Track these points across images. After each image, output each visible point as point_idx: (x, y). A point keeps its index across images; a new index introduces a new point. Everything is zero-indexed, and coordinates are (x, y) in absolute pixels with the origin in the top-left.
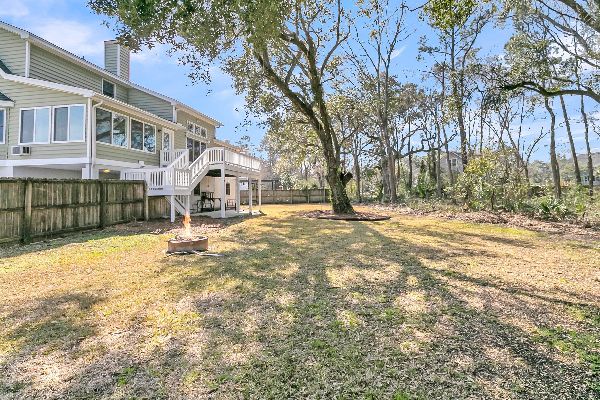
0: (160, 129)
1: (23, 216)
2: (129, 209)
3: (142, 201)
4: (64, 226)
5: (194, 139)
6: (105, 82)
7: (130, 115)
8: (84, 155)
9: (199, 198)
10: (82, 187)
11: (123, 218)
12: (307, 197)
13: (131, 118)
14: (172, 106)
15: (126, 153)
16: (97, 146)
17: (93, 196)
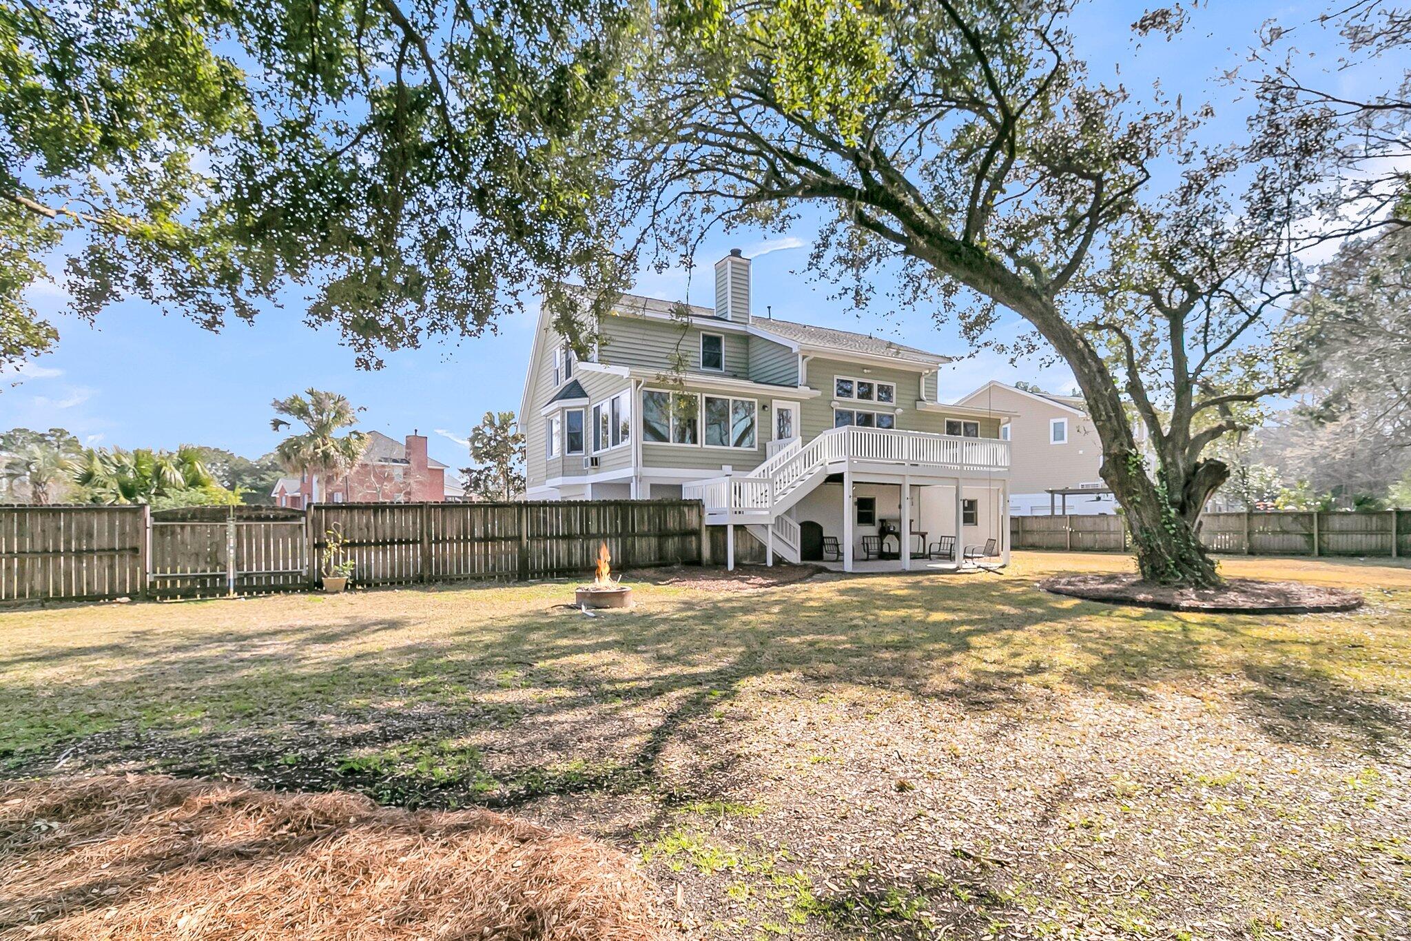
0: (765, 402)
1: (520, 546)
2: (672, 545)
3: (696, 533)
4: (570, 563)
5: (855, 410)
6: (704, 336)
7: (702, 391)
8: (627, 464)
9: (871, 531)
10: (594, 512)
11: (661, 558)
12: (1311, 535)
13: (705, 395)
14: (796, 355)
15: (698, 455)
16: (644, 448)
17: (611, 524)
